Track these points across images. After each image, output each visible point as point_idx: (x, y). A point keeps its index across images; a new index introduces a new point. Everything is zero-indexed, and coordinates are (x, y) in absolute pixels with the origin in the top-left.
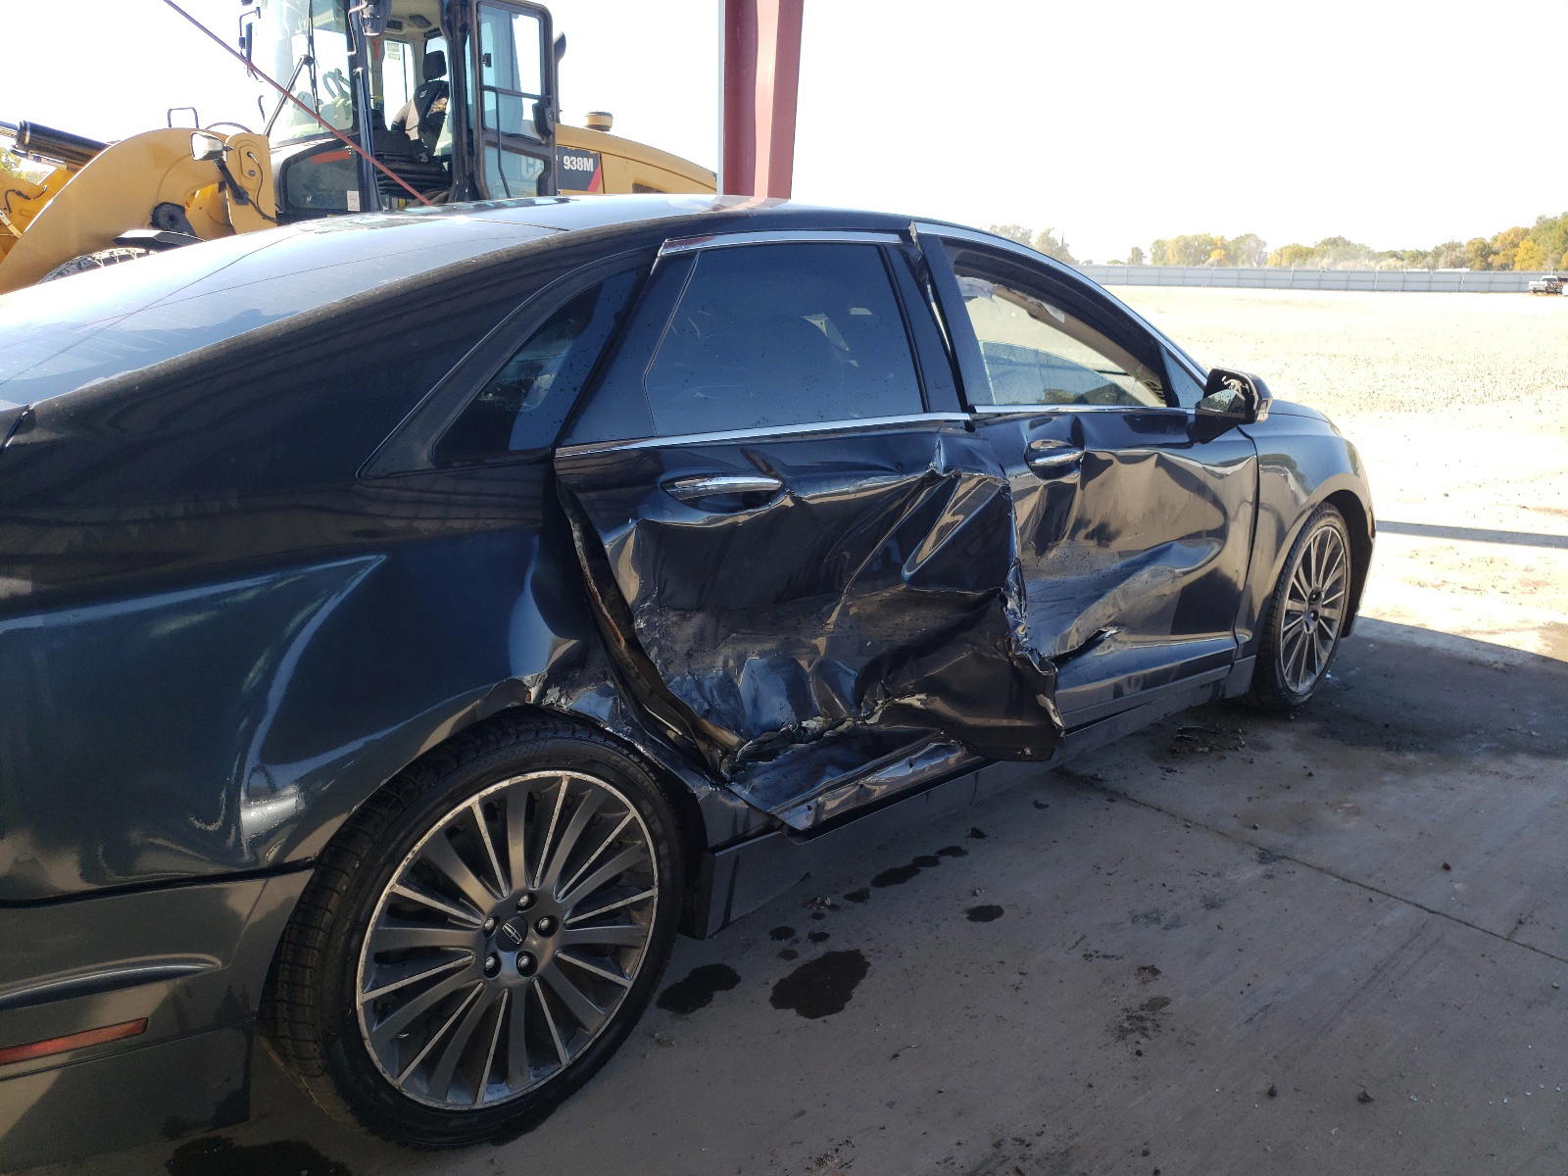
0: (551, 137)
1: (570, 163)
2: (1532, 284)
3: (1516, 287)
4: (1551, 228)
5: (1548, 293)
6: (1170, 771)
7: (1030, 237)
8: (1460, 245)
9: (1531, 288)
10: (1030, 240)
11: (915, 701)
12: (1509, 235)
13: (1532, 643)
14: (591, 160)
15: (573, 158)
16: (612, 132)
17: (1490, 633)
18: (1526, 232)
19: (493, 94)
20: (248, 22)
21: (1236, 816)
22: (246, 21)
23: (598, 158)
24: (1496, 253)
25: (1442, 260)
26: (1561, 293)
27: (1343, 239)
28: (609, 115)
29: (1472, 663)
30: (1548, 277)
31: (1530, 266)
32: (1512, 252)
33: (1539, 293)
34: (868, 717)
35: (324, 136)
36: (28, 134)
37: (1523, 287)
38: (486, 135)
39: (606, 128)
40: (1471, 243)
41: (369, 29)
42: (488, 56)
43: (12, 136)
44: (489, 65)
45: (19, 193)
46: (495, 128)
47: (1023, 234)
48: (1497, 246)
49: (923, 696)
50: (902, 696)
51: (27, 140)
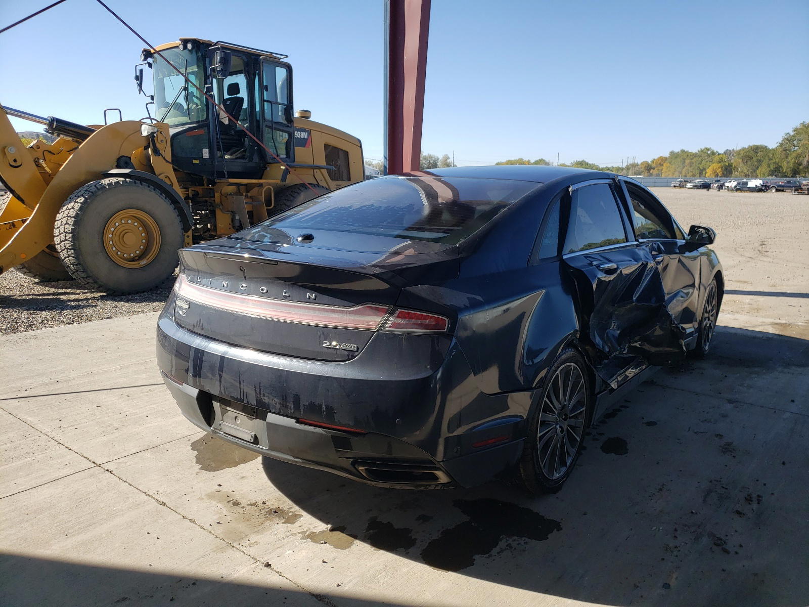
0: (292, 123)
1: (298, 135)
2: (673, 183)
3: (666, 184)
4: (676, 157)
5: (681, 187)
6: (676, 378)
7: (437, 162)
8: (637, 165)
9: (672, 185)
10: (438, 164)
11: (637, 345)
12: (659, 160)
13: (771, 330)
14: (306, 133)
15: (299, 132)
16: (311, 119)
17: (754, 327)
18: (666, 159)
19: (270, 104)
20: (141, 68)
21: (711, 390)
22: (139, 68)
23: (309, 132)
24: (654, 169)
25: (630, 172)
26: (686, 187)
27: (585, 161)
28: (310, 112)
29: (755, 338)
30: (679, 180)
31: (669, 174)
32: (660, 168)
33: (676, 188)
34: (624, 351)
35: (191, 123)
36: (55, 123)
37: (669, 184)
38: (266, 122)
39: (308, 118)
40: (642, 164)
41: (220, 75)
42: (266, 86)
43: (45, 124)
44: (267, 90)
45: (50, 152)
46: (271, 119)
47: (434, 161)
48: (654, 165)
49: (640, 343)
50: (633, 343)
51: (54, 126)
